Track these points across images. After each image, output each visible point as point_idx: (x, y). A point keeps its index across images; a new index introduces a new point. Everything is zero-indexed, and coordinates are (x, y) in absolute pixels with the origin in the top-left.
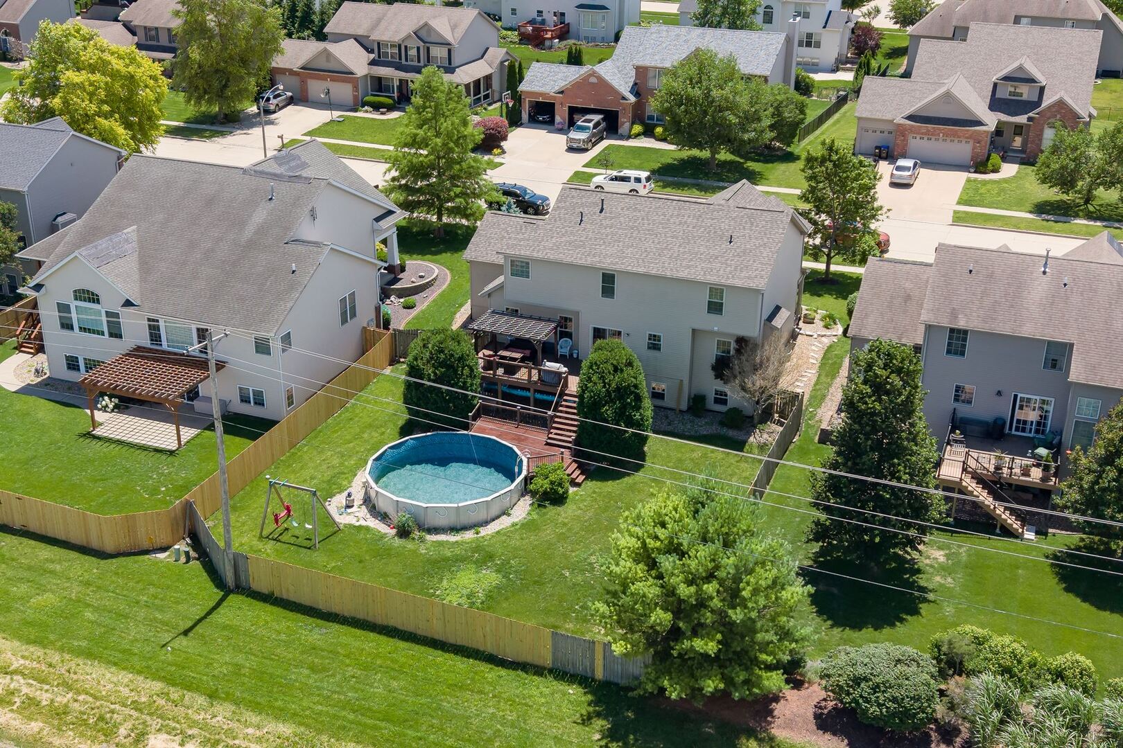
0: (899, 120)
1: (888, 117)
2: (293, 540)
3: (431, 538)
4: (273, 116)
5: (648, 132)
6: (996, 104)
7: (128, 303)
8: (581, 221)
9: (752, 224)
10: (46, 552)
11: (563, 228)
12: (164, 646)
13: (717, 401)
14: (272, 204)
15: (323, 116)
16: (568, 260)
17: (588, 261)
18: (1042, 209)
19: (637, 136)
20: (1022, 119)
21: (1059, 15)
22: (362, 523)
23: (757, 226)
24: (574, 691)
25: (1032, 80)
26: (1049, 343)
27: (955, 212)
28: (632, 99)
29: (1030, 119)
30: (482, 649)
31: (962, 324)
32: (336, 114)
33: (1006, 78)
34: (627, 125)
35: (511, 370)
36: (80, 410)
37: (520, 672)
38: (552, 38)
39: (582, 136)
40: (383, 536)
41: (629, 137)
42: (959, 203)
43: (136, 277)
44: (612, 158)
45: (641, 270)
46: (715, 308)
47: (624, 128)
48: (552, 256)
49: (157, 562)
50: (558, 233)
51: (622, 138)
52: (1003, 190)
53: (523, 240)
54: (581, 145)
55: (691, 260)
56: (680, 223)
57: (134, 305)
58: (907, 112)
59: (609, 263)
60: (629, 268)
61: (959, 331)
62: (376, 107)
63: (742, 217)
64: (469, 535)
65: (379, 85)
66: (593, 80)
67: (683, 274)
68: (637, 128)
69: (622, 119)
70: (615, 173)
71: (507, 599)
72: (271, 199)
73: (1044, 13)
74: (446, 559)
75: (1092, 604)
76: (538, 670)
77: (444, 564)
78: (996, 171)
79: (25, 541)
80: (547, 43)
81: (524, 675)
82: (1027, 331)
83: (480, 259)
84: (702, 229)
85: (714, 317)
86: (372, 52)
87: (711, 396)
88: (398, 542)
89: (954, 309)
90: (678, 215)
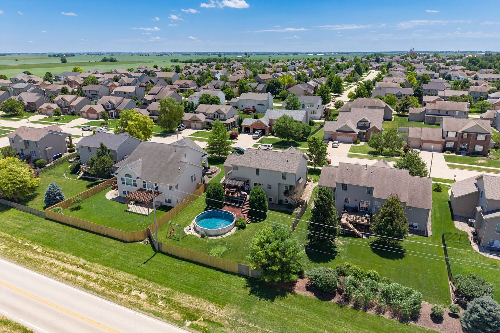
0: (334, 131)
1: (332, 131)
2: (174, 238)
3: (210, 238)
4: (182, 131)
5: (273, 134)
6: (358, 127)
7: (138, 178)
8: (251, 156)
9: (293, 157)
13: (285, 202)
15: (194, 131)
16: (248, 166)
17: (252, 166)
18: (370, 153)
19: (270, 135)
20: (365, 131)
21: (375, 106)
22: (193, 234)
24: (243, 280)
25: (367, 122)
26: (368, 187)
27: (348, 154)
28: (269, 127)
29: (367, 131)
31: (345, 182)
32: (197, 131)
33: (361, 121)
34: (268, 133)
35: (233, 194)
36: (125, 204)
38: (251, 112)
39: (257, 135)
40: (198, 237)
41: (268, 136)
42: (349, 152)
43: (141, 171)
44: (263, 141)
45: (265, 169)
46: (284, 178)
47: (267, 134)
48: (243, 165)
49: (140, 244)
50: (245, 159)
51: (266, 136)
52: (360, 148)
53: (236, 161)
54: (256, 138)
55: (278, 166)
56: (275, 157)
57: (140, 178)
58: (336, 129)
59: (258, 167)
60: (262, 168)
61: (345, 184)
62: (207, 129)
63: (291, 155)
64: (220, 237)
65: (208, 124)
66: (259, 122)
67: (276, 170)
69: (266, 131)
70: (263, 144)
72: (175, 152)
73: (371, 105)
76: (234, 274)
78: (359, 144)
79: (107, 238)
81: (231, 275)
82: (362, 184)
83: (227, 166)
84: (281, 158)
85: (284, 180)
86: (206, 116)
87: (284, 200)
88: (201, 239)
89: (343, 179)
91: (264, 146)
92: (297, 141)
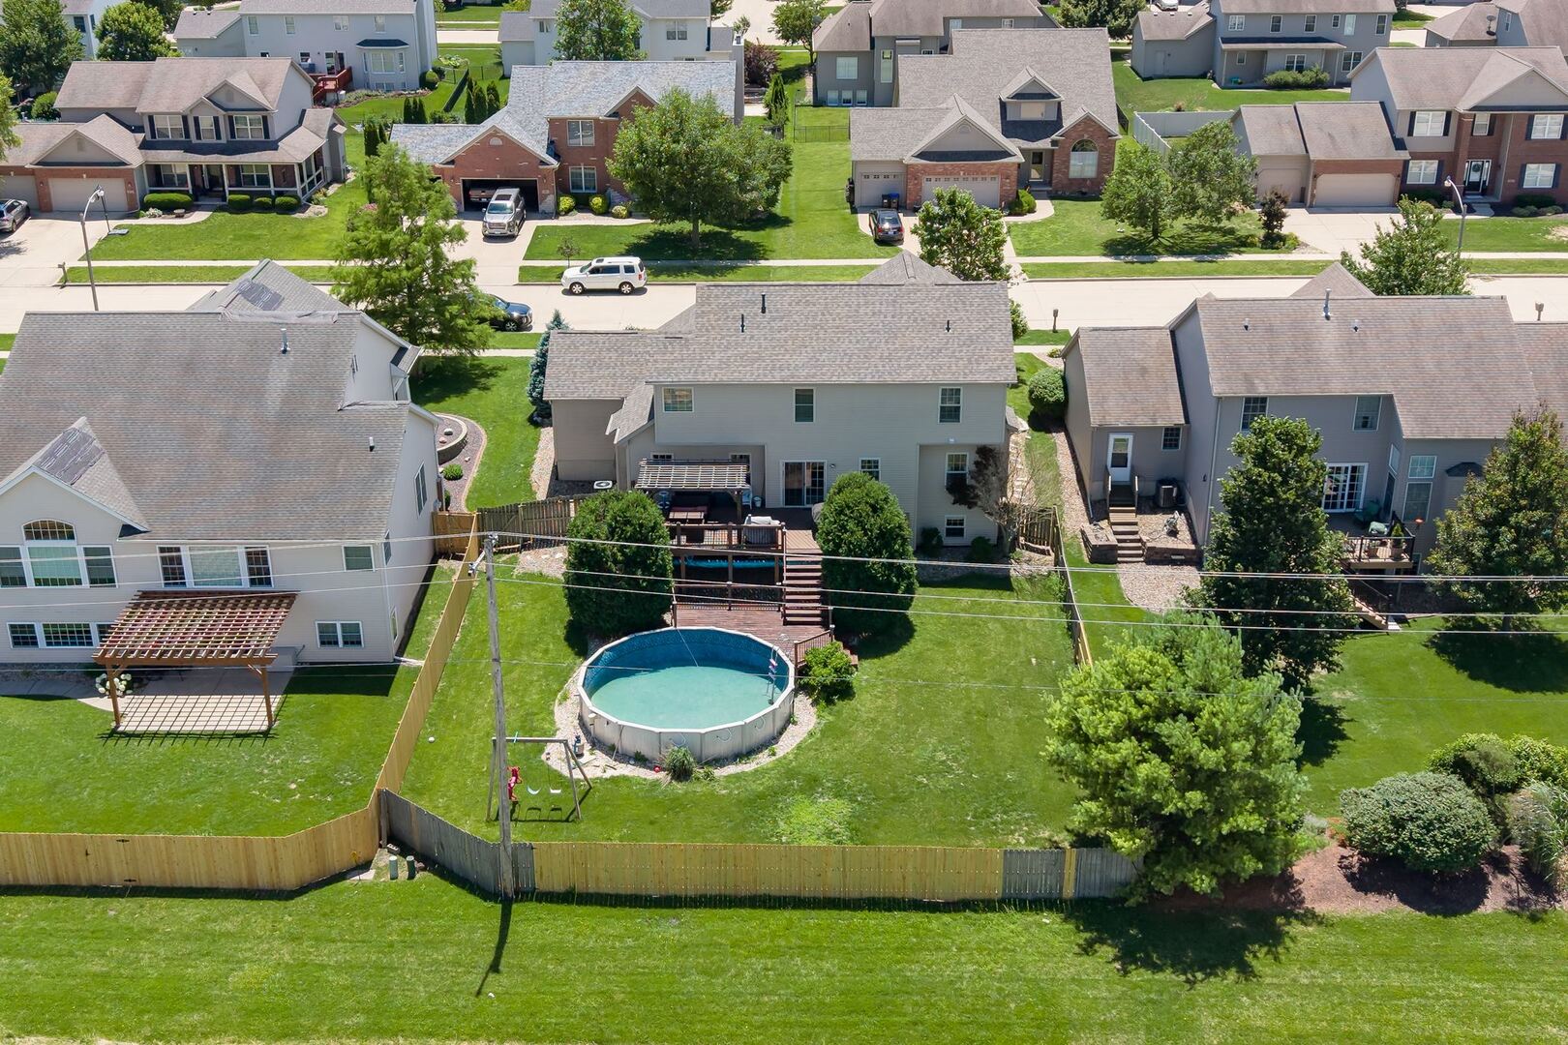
0: (908, 160)
1: (894, 157)
2: (535, 815)
3: (719, 773)
5: (582, 205)
6: (1010, 129)
7: (128, 531)
8: (743, 326)
9: (964, 303)
10: (192, 911)
11: (722, 338)
12: (479, 993)
13: (950, 533)
14: (290, 359)
16: (749, 379)
17: (777, 377)
18: (1114, 248)
19: (568, 212)
20: (1044, 144)
22: (610, 773)
23: (972, 305)
24: (1047, 919)
25: (1049, 95)
26: (1361, 398)
27: (1023, 265)
28: (553, 162)
29: (1054, 143)
30: (899, 896)
31: (1261, 391)
33: (1019, 96)
34: (552, 198)
35: (696, 536)
36: (72, 702)
37: (968, 913)
38: (336, 91)
39: (505, 219)
40: (655, 784)
41: (557, 214)
42: (1018, 254)
43: (124, 491)
45: (850, 379)
46: (950, 414)
47: (549, 204)
48: (724, 377)
49: (367, 888)
50: (719, 347)
51: (546, 216)
52: (1054, 233)
53: (676, 360)
55: (909, 358)
56: (874, 314)
57: (141, 532)
58: (916, 150)
59: (804, 377)
60: (834, 379)
61: (1256, 400)
62: (167, 208)
63: (948, 296)
64: (763, 759)
66: (496, 142)
67: (907, 377)
68: (566, 202)
69: (542, 191)
71: (877, 827)
72: (285, 351)
74: (761, 796)
75: (1508, 687)
76: (989, 905)
77: (762, 803)
78: (1032, 210)
79: (148, 902)
80: (330, 97)
81: (975, 916)
82: (1336, 388)
83: (570, 397)
84: (905, 318)
85: (949, 426)
87: (943, 528)
88: (680, 787)
89: (1246, 374)
90: (866, 303)
91: (595, 271)
92: (731, 228)
